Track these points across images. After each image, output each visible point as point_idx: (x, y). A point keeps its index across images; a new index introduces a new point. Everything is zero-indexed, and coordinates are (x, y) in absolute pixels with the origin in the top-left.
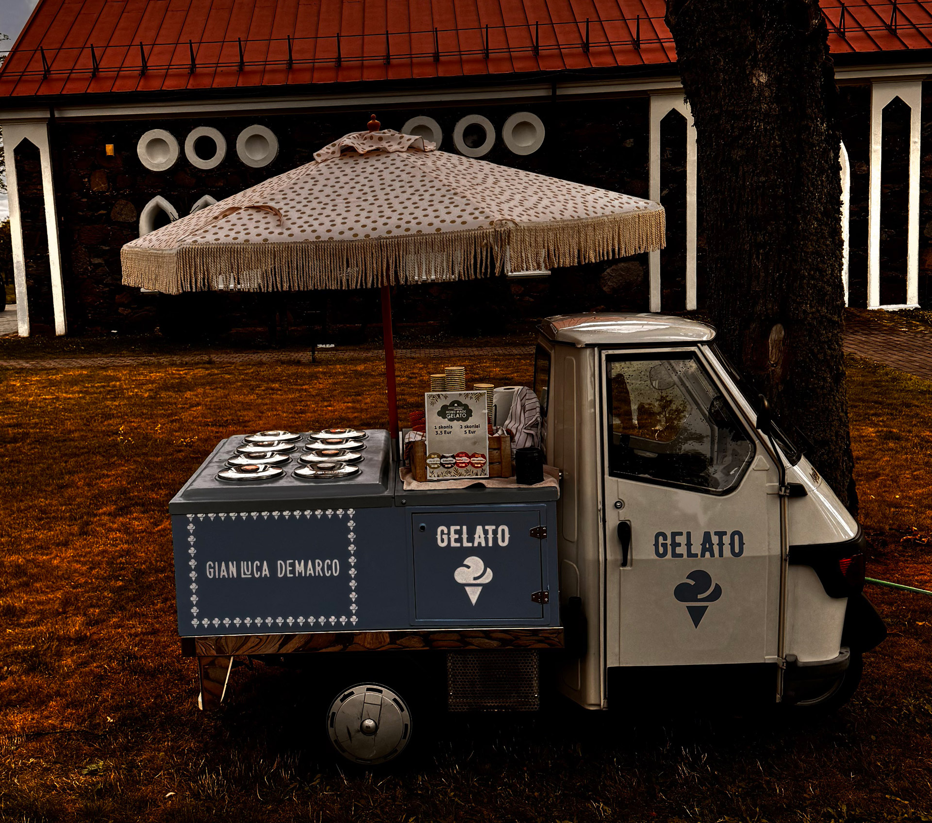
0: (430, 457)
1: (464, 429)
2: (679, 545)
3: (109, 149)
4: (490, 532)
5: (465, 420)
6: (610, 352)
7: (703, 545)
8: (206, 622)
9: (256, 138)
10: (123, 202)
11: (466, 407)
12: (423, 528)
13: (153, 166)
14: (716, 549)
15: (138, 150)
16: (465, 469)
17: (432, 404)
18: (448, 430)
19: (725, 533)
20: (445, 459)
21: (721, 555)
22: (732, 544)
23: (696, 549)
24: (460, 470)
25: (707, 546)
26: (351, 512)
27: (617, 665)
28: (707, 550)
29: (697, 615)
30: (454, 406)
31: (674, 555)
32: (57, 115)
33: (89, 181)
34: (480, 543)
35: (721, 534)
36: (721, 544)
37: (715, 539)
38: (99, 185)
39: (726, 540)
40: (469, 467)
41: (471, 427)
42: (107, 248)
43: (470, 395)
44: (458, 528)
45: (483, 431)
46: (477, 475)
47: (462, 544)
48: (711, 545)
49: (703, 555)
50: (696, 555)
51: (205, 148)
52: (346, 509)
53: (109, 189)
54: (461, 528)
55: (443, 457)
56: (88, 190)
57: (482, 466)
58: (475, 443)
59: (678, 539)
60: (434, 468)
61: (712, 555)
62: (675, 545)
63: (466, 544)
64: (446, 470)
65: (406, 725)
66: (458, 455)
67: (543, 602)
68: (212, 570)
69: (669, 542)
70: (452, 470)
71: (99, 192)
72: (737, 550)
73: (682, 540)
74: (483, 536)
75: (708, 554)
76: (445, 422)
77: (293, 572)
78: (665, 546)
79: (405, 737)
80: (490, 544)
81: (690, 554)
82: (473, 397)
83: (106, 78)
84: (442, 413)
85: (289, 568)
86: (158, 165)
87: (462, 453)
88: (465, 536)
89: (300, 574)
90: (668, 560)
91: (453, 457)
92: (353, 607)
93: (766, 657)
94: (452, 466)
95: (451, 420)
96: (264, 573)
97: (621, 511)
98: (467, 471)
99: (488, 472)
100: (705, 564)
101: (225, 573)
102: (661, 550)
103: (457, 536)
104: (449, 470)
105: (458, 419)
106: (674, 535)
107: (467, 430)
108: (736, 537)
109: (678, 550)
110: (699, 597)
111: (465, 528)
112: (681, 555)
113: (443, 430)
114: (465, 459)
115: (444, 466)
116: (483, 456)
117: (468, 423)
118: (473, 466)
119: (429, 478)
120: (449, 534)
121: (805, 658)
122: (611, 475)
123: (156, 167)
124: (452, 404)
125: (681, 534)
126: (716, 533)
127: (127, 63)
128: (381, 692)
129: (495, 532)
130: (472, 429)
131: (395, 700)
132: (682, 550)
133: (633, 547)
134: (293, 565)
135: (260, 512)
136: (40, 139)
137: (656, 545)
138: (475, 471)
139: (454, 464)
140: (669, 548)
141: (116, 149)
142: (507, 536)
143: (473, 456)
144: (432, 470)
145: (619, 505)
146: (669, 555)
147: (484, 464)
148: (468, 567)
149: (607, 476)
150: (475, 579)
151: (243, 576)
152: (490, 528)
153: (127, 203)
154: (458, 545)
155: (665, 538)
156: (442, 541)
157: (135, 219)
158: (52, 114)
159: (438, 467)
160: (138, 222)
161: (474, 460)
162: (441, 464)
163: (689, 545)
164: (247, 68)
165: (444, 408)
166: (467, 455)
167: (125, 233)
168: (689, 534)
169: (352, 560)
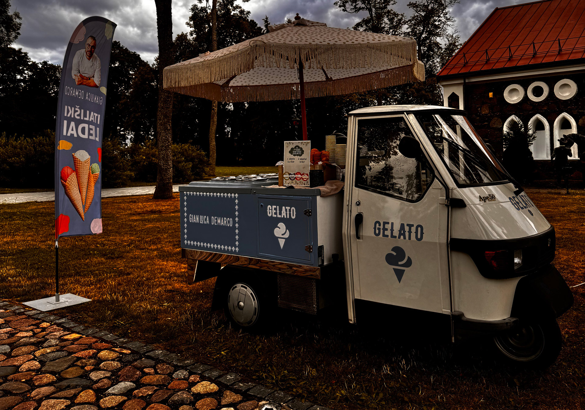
0: (285, 174)
1: (300, 160)
2: (387, 229)
3: (491, 95)
4: (288, 210)
5: (300, 155)
6: (360, 118)
7: (400, 231)
8: (189, 242)
9: (565, 85)
10: (496, 118)
11: (301, 149)
12: (262, 205)
13: (511, 101)
14: (407, 234)
15: (504, 94)
16: (299, 181)
17: (287, 147)
18: (293, 160)
19: (413, 226)
20: (291, 175)
21: (410, 238)
22: (416, 232)
23: (396, 233)
24: (298, 182)
25: (402, 232)
26: (237, 195)
27: (359, 298)
28: (402, 234)
29: (399, 274)
30: (296, 148)
31: (384, 235)
32: (467, 81)
33: (481, 109)
34: (284, 216)
35: (410, 226)
36: (410, 232)
37: (407, 229)
38: (485, 111)
39: (413, 229)
40: (301, 180)
41: (303, 159)
42: (487, 140)
43: (303, 143)
44: (275, 207)
45: (308, 162)
46: (304, 184)
47: (277, 216)
48: (404, 232)
49: (399, 237)
50: (395, 237)
51: (538, 92)
52: (235, 194)
53: (490, 113)
54: (277, 207)
55: (290, 174)
56: (480, 113)
57: (307, 180)
58: (304, 168)
59: (387, 226)
60: (287, 180)
61: (405, 238)
62: (385, 229)
63: (279, 216)
64: (291, 181)
65: (256, 308)
66: (296, 174)
67: (310, 252)
68: (191, 218)
69: (382, 227)
70: (294, 181)
71: (485, 114)
72: (419, 237)
73: (388, 226)
74: (285, 212)
75: (402, 237)
76: (292, 157)
77: (217, 222)
78: (379, 229)
79: (255, 315)
80: (288, 217)
81: (392, 236)
82: (305, 144)
83: (492, 63)
84: (291, 152)
85: (215, 221)
86: (513, 101)
87: (298, 172)
88: (278, 212)
89: (219, 224)
90: (381, 238)
91: (294, 174)
92: (237, 243)
93: (443, 310)
94: (294, 179)
95: (294, 155)
96: (207, 222)
97: (358, 207)
98: (300, 182)
99: (309, 183)
100: (401, 243)
101: (195, 221)
102: (377, 232)
103: (275, 211)
104: (293, 181)
105: (297, 155)
106: (385, 223)
107: (301, 161)
108: (419, 229)
109: (386, 233)
110: (400, 263)
111: (278, 207)
112: (387, 236)
113: (291, 160)
114: (299, 176)
115: (290, 179)
116: (307, 175)
117: (302, 157)
118: (303, 180)
119: (284, 185)
120: (272, 210)
121: (470, 316)
122: (356, 186)
123: (513, 102)
124: (295, 147)
125: (388, 223)
126: (408, 225)
127: (504, 56)
128: (246, 288)
129: (290, 210)
130: (303, 161)
131: (251, 294)
132: (388, 233)
133: (363, 228)
134: (216, 219)
135: (203, 193)
136: (459, 92)
137: (375, 228)
138: (304, 182)
139: (295, 178)
140: (382, 231)
141: (494, 95)
142: (295, 213)
143: (303, 174)
144: (286, 181)
145: (358, 204)
146: (381, 235)
147: (308, 179)
148: (280, 228)
149: (354, 187)
150: (283, 235)
151: (201, 223)
152: (288, 208)
153: (498, 119)
154: (275, 216)
155: (380, 225)
156: (270, 213)
157: (501, 126)
158: (465, 81)
159: (288, 179)
160: (503, 127)
161: (304, 177)
162: (290, 178)
163: (392, 230)
164: (563, 52)
165: (292, 149)
166: (300, 174)
167: (496, 132)
168: (392, 224)
169: (237, 219)
